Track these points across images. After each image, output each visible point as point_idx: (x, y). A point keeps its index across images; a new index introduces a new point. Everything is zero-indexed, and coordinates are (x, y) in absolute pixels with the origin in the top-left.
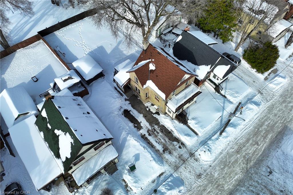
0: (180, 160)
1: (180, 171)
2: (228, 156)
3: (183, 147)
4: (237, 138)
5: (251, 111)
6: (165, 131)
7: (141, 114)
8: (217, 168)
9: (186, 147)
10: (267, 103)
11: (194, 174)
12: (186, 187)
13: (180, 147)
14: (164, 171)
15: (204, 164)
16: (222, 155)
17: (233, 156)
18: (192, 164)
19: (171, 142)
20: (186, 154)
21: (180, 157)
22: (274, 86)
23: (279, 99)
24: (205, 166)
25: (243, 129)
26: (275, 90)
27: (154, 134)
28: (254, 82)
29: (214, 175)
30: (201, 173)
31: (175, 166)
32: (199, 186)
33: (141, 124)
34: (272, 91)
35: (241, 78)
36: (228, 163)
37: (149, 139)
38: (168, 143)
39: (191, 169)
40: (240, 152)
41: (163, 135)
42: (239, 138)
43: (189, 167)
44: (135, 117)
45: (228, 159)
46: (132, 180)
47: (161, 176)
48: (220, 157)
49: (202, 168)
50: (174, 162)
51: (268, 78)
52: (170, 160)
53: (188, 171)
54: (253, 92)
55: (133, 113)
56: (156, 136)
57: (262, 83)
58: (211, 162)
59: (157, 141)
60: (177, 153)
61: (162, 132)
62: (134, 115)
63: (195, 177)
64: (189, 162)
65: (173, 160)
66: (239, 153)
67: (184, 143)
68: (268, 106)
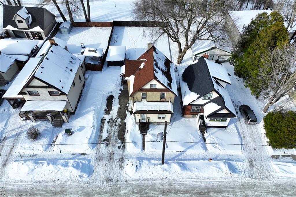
0: (108, 156)
1: (99, 164)
2: (150, 187)
3: (122, 149)
4: (177, 181)
5: (218, 169)
6: (122, 128)
7: (119, 105)
8: (130, 188)
9: (124, 151)
10: (248, 178)
11: (107, 175)
12: (90, 179)
13: (119, 147)
14: (88, 154)
15: (124, 176)
16: (146, 182)
17: (156, 191)
18: (114, 166)
19: (117, 138)
20: (117, 156)
21: (111, 154)
22: (278, 170)
23: (271, 187)
24: (122, 178)
25: (191, 179)
26: (275, 174)
27: (112, 124)
28: (255, 150)
29: (121, 190)
30: (112, 179)
31: (99, 157)
32: (99, 187)
33: (112, 111)
34: (269, 172)
35: (242, 137)
36: (143, 193)
37: (105, 124)
38: (114, 137)
39: (109, 170)
40: (166, 194)
41: (118, 129)
42: (179, 182)
43: (109, 167)
44: (113, 104)
45: (147, 190)
46: (61, 140)
47: (82, 155)
48: (142, 182)
49: (118, 176)
50: (103, 153)
51: (279, 158)
52: (101, 150)
53: (105, 169)
54: (243, 157)
55: (115, 101)
56: (112, 126)
57: (265, 157)
58: (131, 179)
59: (109, 130)
60: (113, 149)
61: (119, 127)
62: (113, 103)
63: (105, 177)
64: (114, 163)
65: (104, 152)
66: (164, 194)
67: (126, 147)
68: (246, 181)
